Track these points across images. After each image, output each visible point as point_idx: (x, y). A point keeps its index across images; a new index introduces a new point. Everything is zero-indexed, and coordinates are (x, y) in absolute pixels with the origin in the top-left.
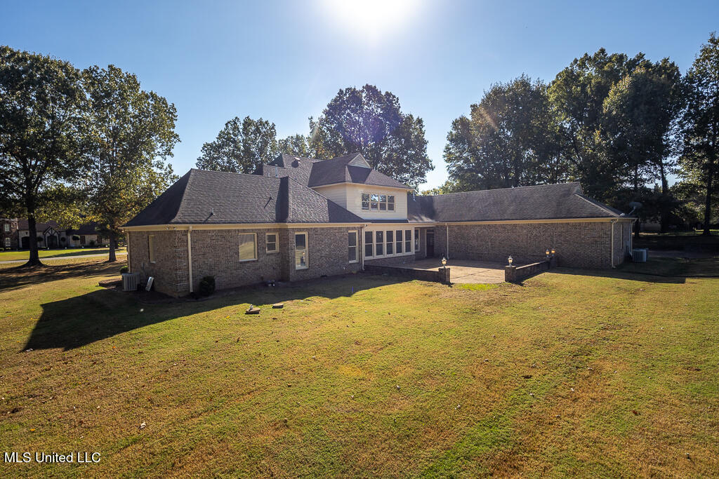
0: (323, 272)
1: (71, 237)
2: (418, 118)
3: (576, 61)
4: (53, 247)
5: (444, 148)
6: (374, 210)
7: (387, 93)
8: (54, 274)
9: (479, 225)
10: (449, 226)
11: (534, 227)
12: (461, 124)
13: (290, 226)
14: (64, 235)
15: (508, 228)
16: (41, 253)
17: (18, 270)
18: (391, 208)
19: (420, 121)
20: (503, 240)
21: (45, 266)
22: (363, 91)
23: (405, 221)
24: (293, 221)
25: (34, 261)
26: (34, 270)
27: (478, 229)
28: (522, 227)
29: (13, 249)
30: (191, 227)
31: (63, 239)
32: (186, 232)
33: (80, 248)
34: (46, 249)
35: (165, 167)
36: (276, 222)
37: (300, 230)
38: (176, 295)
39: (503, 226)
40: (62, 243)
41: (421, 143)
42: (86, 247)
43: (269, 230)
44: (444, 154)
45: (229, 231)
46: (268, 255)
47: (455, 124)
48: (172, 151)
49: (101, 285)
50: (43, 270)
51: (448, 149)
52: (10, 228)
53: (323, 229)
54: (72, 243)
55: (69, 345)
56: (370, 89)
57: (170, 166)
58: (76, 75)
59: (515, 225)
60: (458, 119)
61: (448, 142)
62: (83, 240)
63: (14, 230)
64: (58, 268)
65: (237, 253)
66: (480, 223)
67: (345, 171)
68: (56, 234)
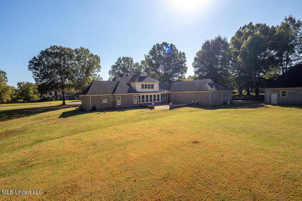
0: (125, 106)
1: (75, 96)
3: (241, 28)
4: (70, 99)
6: (146, 89)
8: (68, 106)
10: (173, 93)
13: (115, 95)
14: (73, 96)
16: (66, 101)
17: (60, 106)
18: (152, 88)
21: (67, 105)
23: (157, 92)
24: (116, 93)
25: (64, 104)
26: (64, 106)
29: (60, 100)
30: (90, 95)
31: (73, 97)
32: (90, 96)
33: (78, 100)
34: (68, 100)
35: (97, 75)
36: (112, 93)
37: (118, 95)
38: (88, 110)
40: (73, 98)
42: (80, 99)
43: (110, 96)
45: (100, 96)
46: (110, 102)
48: (100, 70)
49: (76, 109)
50: (66, 106)
52: (59, 94)
53: (125, 95)
54: (76, 98)
55: (64, 117)
57: (99, 75)
58: (72, 51)
59: (188, 93)
62: (79, 97)
63: (60, 94)
64: (69, 105)
65: (102, 101)
66: (181, 92)
67: (137, 78)
68: (71, 95)
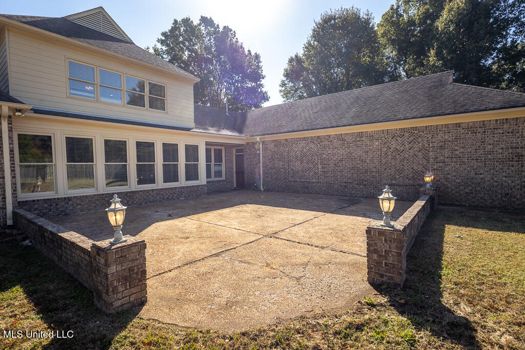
2: (256, 54)
5: (280, 83)
7: (225, 27)
9: (304, 139)
10: (263, 143)
11: (394, 135)
12: (296, 62)
15: (349, 139)
19: (257, 57)
20: (341, 160)
22: (200, 25)
23: (187, 129)
27: (303, 144)
28: (371, 136)
39: (340, 138)
41: (257, 76)
44: (281, 88)
47: (291, 60)
51: (283, 84)
56: (205, 21)
60: (294, 56)
61: (284, 79)
